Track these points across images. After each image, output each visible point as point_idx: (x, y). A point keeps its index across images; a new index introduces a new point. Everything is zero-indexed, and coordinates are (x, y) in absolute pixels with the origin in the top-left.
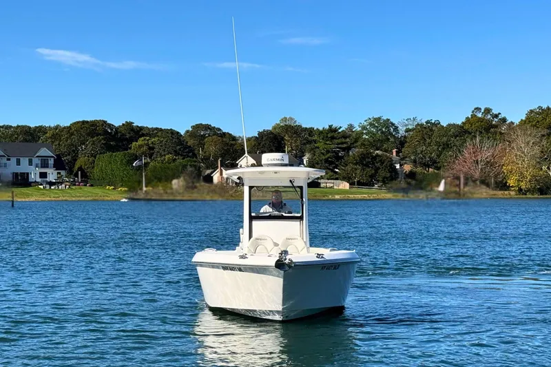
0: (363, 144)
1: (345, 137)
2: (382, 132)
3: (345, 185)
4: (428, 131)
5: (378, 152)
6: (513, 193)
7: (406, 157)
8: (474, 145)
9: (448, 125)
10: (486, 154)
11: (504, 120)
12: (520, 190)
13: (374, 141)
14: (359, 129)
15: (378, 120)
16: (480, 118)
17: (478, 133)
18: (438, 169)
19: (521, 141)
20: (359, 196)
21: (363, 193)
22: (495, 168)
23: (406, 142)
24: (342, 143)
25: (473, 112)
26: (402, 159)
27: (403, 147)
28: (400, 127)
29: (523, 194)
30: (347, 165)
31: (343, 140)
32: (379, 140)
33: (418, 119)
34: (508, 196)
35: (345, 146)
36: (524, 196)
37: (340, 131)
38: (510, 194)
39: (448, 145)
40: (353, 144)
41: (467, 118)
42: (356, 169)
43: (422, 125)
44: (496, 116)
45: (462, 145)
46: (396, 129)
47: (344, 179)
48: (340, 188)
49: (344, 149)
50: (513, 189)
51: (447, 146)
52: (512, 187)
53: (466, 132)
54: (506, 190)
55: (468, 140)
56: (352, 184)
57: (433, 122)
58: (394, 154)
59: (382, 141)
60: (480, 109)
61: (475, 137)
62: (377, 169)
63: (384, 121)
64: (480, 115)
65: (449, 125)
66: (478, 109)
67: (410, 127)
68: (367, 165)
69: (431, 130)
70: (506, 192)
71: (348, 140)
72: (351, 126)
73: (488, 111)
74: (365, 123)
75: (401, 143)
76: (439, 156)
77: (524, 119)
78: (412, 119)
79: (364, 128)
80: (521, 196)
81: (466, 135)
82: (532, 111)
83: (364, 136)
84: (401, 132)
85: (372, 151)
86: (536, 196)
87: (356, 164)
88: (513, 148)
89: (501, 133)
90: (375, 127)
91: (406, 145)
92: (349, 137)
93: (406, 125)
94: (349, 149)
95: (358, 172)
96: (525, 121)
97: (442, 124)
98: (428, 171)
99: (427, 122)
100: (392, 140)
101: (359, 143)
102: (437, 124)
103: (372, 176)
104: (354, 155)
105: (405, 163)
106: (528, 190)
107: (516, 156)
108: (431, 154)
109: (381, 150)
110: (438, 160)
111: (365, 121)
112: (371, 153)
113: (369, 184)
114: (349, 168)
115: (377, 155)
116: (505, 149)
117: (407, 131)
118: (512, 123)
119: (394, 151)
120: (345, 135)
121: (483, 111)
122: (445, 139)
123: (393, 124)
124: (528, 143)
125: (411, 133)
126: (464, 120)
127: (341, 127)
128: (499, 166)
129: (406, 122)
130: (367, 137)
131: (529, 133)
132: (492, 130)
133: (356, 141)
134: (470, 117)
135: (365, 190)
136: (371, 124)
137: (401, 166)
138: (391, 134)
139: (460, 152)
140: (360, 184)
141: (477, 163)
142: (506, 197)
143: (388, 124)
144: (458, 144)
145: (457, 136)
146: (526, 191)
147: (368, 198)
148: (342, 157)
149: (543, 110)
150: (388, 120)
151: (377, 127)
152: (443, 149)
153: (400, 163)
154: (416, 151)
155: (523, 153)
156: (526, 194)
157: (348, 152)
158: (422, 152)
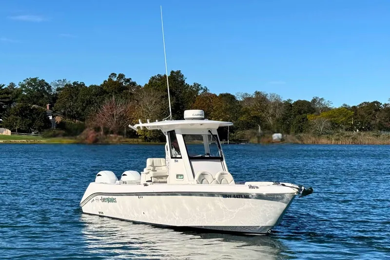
0: (22, 99)
1: (8, 93)
2: (38, 90)
3: (8, 132)
4: (75, 90)
5: (34, 106)
6: (140, 140)
7: (57, 110)
8: (111, 103)
9: (90, 86)
10: (120, 110)
11: (134, 84)
12: (146, 138)
13: (31, 97)
14: (19, 87)
15: (34, 80)
16: (115, 82)
17: (114, 93)
18: (83, 120)
19: (146, 101)
20: (19, 141)
21: (23, 139)
22: (127, 120)
23: (57, 98)
24: (5, 98)
25: (110, 76)
26: (54, 112)
27: (55, 102)
28: (53, 87)
29: (147, 141)
30: (9, 116)
31: (6, 95)
32: (36, 96)
33: (67, 81)
34: (137, 143)
35: (7, 100)
36: (149, 143)
37: (3, 88)
38: (138, 141)
39: (90, 101)
40: (14, 98)
41: (105, 81)
42: (17, 119)
43: (70, 85)
44: (128, 80)
45: (101, 102)
46: (49, 88)
47: (6, 127)
48: (4, 133)
49: (6, 103)
50: (140, 137)
51: (90, 103)
52: (140, 135)
53: (105, 92)
54: (135, 138)
55: (106, 98)
56: (13, 131)
57: (79, 83)
58: (48, 108)
59: (38, 97)
60: (116, 75)
61: (111, 96)
62: (34, 120)
63: (40, 81)
64: (115, 79)
65: (92, 86)
66: (114, 75)
67: (61, 87)
68: (26, 116)
69: (77, 90)
70: (135, 140)
71: (10, 95)
72: (12, 85)
73: (121, 76)
74: (24, 83)
75: (54, 99)
76: (83, 110)
77: (148, 83)
78: (62, 80)
79: (23, 86)
80: (147, 143)
81: (105, 95)
82: (153, 78)
83: (24, 93)
84: (53, 90)
85: (29, 105)
86: (157, 143)
87: (17, 115)
88: (140, 106)
89: (131, 94)
90: (32, 85)
91: (58, 101)
92: (11, 93)
93: (58, 85)
94: (10, 103)
95: (18, 121)
96: (149, 86)
97: (86, 85)
98: (75, 122)
99: (74, 83)
100: (46, 96)
101: (19, 99)
102: (82, 85)
103: (30, 125)
104: (15, 107)
105: (57, 115)
106: (152, 139)
107: (143, 112)
108: (77, 108)
109: (37, 105)
110: (82, 113)
111: (24, 81)
112: (29, 107)
113: (28, 132)
114: (11, 118)
115: (34, 108)
116: (135, 107)
117: (58, 89)
118: (140, 86)
119: (48, 105)
120: (7, 92)
121: (117, 76)
122: (88, 97)
123: (47, 84)
124: (152, 102)
125: (62, 92)
126: (102, 83)
127: (4, 85)
128: (129, 119)
129: (58, 83)
130: (26, 94)
131: (152, 94)
132: (124, 91)
133: (17, 97)
134: (107, 80)
135: (24, 136)
136: (29, 83)
137: (53, 117)
138: (45, 92)
139: (100, 107)
140: (20, 131)
141: (113, 116)
142: (135, 143)
143: (42, 83)
144: (98, 101)
145: (98, 95)
146: (150, 139)
147: (27, 143)
148: (5, 109)
149: (161, 77)
150: (43, 80)
151: (34, 85)
152: (87, 104)
153: (52, 115)
154: (66, 106)
155: (148, 109)
156: (150, 141)
157: (10, 106)
158: (70, 107)
